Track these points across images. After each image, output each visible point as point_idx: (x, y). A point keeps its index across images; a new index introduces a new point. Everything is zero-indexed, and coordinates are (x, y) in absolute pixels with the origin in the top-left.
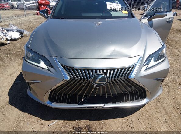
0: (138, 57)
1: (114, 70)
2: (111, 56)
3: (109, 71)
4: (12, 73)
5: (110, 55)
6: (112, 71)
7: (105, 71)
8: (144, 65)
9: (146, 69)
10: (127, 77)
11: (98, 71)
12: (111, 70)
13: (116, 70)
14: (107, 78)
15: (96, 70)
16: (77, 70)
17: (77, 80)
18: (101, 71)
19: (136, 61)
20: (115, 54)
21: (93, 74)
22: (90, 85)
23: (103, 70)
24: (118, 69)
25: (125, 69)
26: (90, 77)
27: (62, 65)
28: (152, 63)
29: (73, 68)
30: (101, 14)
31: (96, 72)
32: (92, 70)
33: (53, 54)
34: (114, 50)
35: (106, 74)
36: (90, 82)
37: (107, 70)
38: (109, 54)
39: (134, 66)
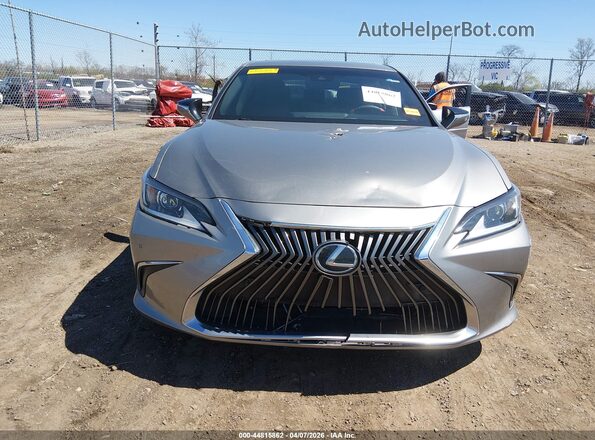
0: (441, 210)
1: (375, 234)
2: (370, 203)
3: (361, 239)
4: (57, 288)
5: (367, 200)
6: (371, 240)
7: (352, 236)
8: (458, 230)
9: (463, 242)
10: (412, 257)
11: (333, 235)
12: (367, 234)
13: (381, 236)
14: (357, 253)
15: (328, 232)
16: (279, 230)
17: (279, 256)
18: (343, 236)
19: (436, 219)
20: (380, 197)
21: (319, 241)
22: (311, 271)
23: (347, 234)
24: (386, 234)
25: (406, 234)
26: (312, 250)
27: (239, 218)
28: (480, 229)
29: (267, 226)
30: (346, 115)
31: (328, 238)
32: (319, 232)
33: (219, 191)
34: (378, 189)
35: (355, 243)
36: (311, 262)
37: (358, 234)
38: (365, 197)
39: (428, 229)
